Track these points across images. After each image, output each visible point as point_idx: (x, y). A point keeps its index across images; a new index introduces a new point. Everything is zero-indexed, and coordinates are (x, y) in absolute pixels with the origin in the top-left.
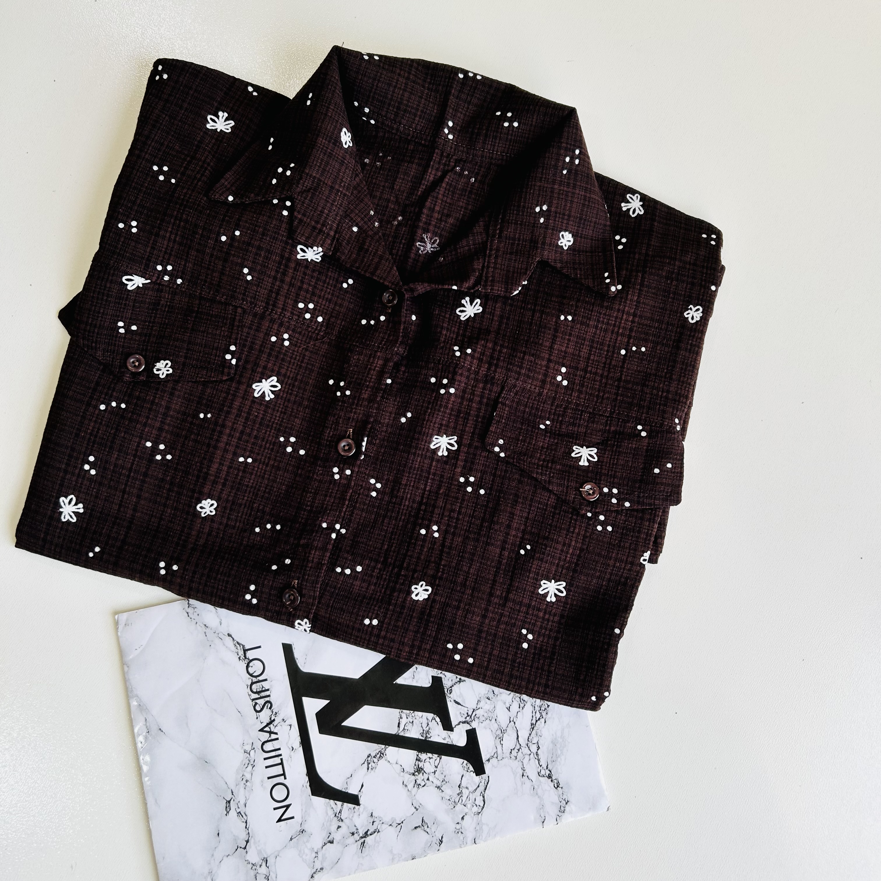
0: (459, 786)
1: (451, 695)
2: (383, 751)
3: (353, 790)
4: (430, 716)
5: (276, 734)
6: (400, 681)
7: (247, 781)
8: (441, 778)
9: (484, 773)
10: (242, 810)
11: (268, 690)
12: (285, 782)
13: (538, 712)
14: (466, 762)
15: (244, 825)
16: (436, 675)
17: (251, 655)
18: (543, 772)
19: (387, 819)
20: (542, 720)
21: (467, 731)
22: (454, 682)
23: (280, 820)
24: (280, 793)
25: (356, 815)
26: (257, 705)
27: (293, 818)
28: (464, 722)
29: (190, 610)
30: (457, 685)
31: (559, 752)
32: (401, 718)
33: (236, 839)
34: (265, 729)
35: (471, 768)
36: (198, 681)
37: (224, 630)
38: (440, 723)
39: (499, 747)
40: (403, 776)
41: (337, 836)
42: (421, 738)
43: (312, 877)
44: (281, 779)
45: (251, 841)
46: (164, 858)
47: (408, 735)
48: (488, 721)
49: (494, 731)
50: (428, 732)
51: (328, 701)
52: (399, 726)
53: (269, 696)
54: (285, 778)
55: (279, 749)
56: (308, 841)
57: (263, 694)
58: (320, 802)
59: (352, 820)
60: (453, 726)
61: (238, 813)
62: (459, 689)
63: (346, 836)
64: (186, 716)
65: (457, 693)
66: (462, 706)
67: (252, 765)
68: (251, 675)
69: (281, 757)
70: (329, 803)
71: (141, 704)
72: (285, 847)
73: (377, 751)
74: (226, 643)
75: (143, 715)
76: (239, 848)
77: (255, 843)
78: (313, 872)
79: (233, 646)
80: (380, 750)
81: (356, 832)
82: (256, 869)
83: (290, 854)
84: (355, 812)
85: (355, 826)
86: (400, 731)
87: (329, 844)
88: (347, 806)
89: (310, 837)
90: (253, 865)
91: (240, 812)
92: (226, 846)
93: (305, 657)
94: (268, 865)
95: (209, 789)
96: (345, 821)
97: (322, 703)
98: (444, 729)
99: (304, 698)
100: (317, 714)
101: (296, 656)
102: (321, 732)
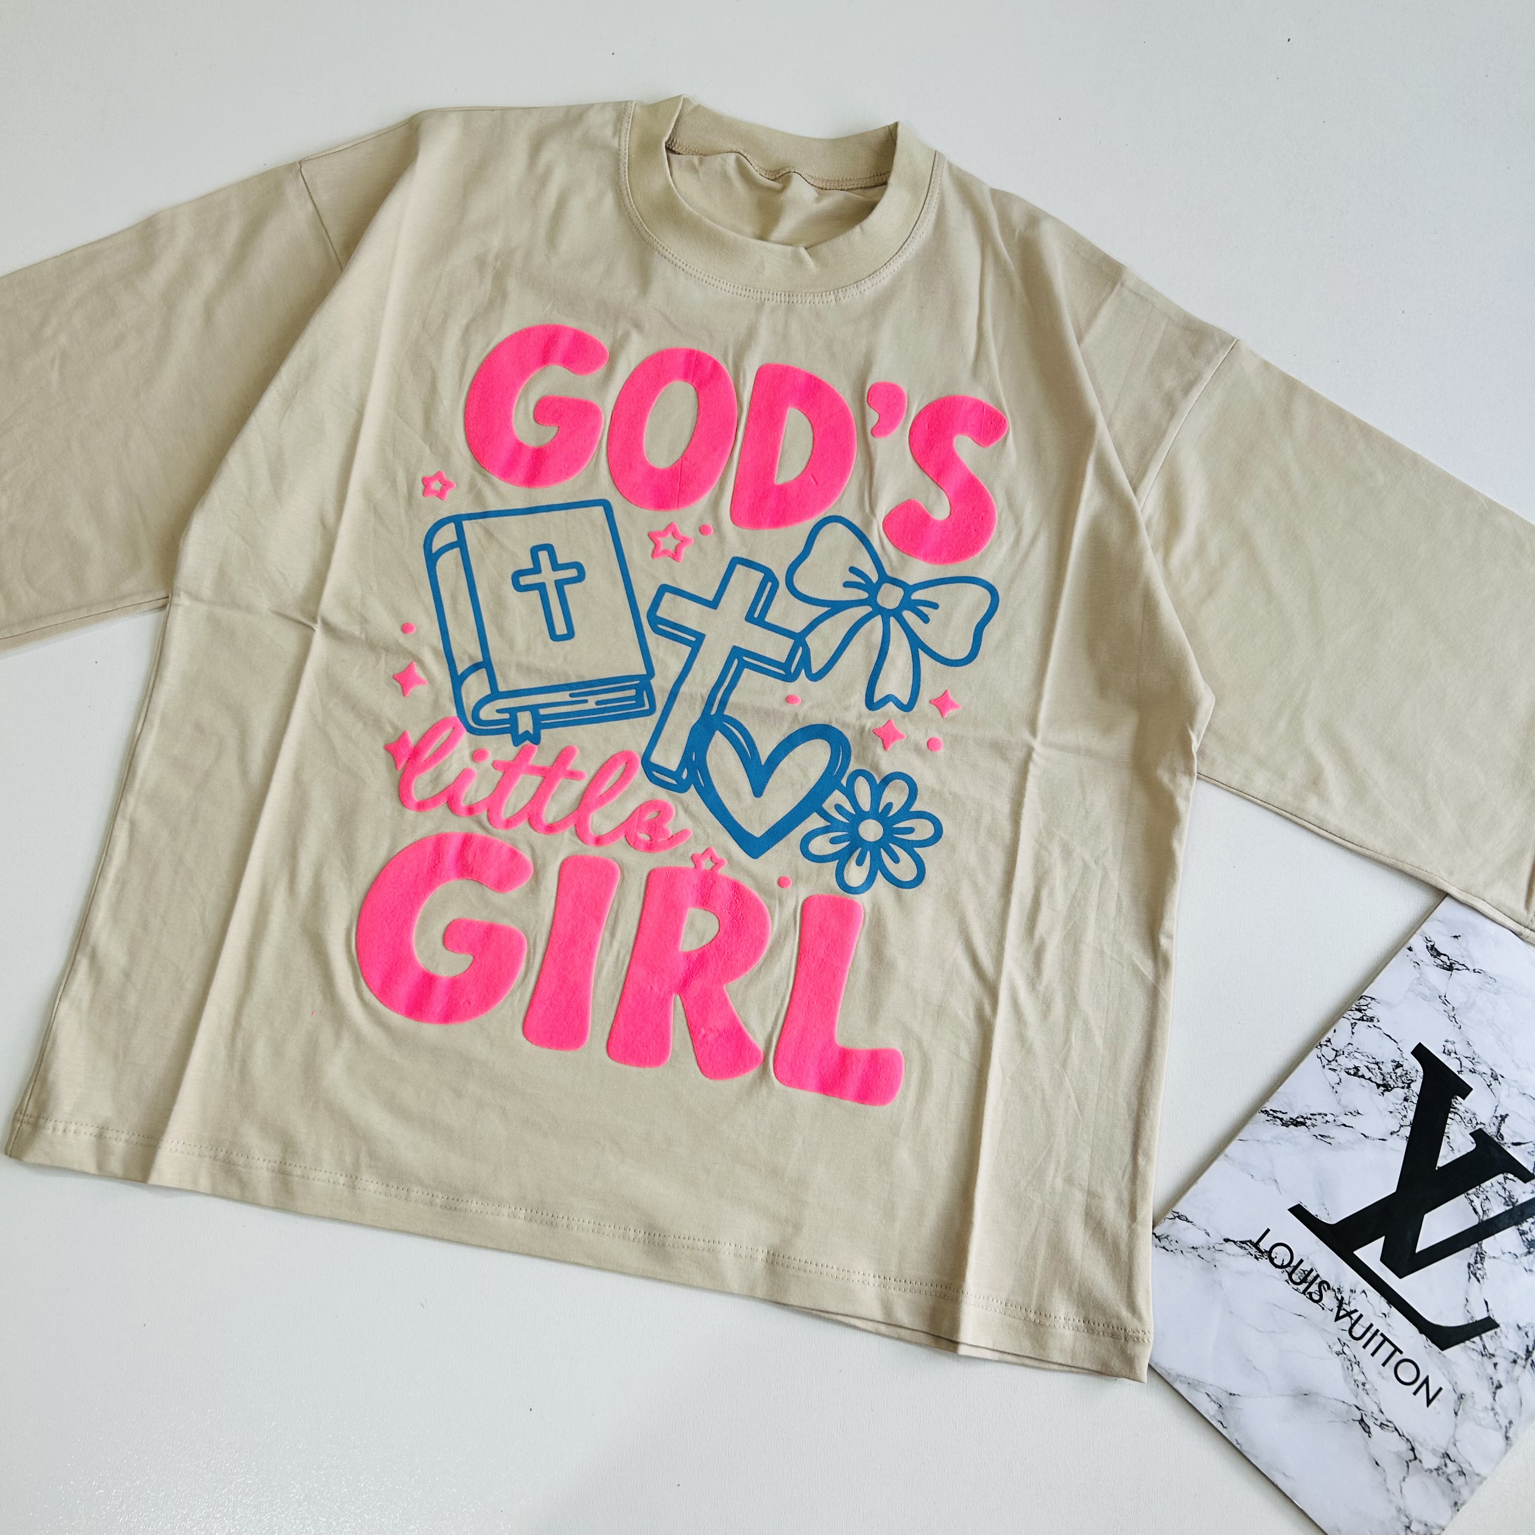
1: (1505, 1141)
2: (1479, 1250)
3: (1480, 1315)
4: (1500, 1177)
5: (1356, 1311)
6: (1441, 1163)
7: (1364, 1384)
10: (1382, 1419)
11: (1312, 1270)
12: (1404, 1356)
15: (1396, 1433)
16: (1473, 1130)
17: (1265, 1245)
22: (1497, 1124)
23: (1429, 1402)
24: (1407, 1373)
25: (1503, 1339)
26: (1313, 1295)
27: (1440, 1389)
29: (1164, 1243)
30: (1503, 1125)
32: (1472, 1201)
33: (1398, 1455)
36: (1231, 1313)
37: (1216, 1239)
38: (1515, 1179)
40: (1521, 1263)
41: (1500, 1376)
42: (1508, 1208)
43: (1507, 1438)
44: (1397, 1357)
45: (1417, 1446)
46: (1339, 1530)
47: (1492, 1215)
50: (1510, 1197)
51: (1383, 1238)
52: (1476, 1212)
53: (1318, 1276)
54: (1401, 1352)
55: (1371, 1325)
56: (1474, 1403)
57: (1310, 1278)
58: (1455, 1352)
59: (1502, 1347)
61: (1380, 1426)
62: (1509, 1127)
63: (1510, 1369)
64: (1248, 1360)
65: (1509, 1134)
66: (1524, 1143)
67: (1355, 1363)
68: (1282, 1267)
69: (1379, 1333)
70: (1466, 1346)
71: (1190, 1381)
72: (1456, 1426)
73: (1474, 1255)
74: (1230, 1252)
75: (1201, 1392)
76: (1409, 1463)
77: (1421, 1445)
78: (1504, 1433)
79: (1239, 1249)
80: (1476, 1251)
81: (1515, 1357)
82: (1443, 1473)
83: (1467, 1430)
84: (1499, 1337)
85: (1511, 1352)
86: (1481, 1217)
87: (1499, 1391)
88: (1487, 1336)
89: (1473, 1397)
90: (1437, 1469)
91: (1382, 1423)
92: (1394, 1470)
93: (1323, 1207)
94: (1452, 1459)
95: (1330, 1422)
96: (1496, 1353)
97: (1378, 1244)
98: (1525, 1182)
99: (1355, 1253)
100: (1382, 1260)
101: (1313, 1213)
102: (1401, 1276)
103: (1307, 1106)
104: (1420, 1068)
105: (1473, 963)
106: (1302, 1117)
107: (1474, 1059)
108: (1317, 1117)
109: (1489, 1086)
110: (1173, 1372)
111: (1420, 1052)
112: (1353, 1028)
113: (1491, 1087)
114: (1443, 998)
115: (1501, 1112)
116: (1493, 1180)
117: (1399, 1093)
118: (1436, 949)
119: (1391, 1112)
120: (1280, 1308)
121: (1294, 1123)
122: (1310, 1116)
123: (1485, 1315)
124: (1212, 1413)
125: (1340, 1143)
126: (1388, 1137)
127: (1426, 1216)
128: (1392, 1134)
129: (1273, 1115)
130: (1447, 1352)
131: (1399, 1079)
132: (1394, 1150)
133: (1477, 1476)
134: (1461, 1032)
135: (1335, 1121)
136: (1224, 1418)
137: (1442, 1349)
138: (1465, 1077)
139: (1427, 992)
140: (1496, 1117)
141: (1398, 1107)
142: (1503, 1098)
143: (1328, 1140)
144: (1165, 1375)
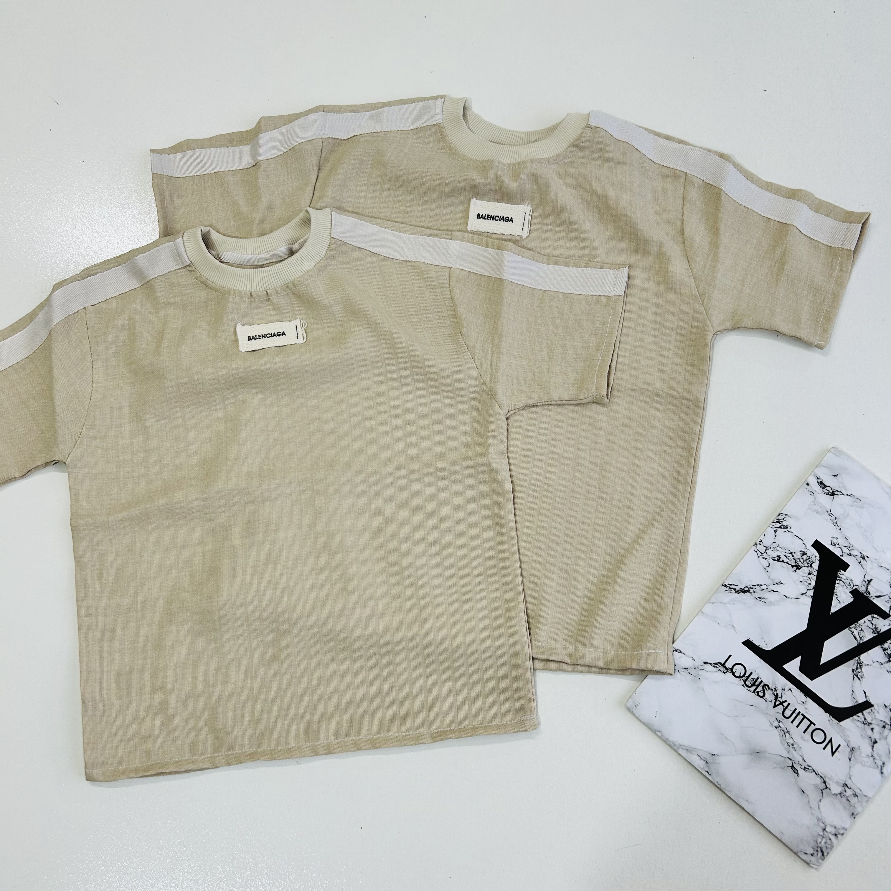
1: (870, 595)
2: (859, 661)
3: (861, 700)
4: (869, 617)
5: (786, 701)
6: (833, 610)
7: (793, 745)
10: (805, 765)
11: (758, 678)
12: (816, 727)
15: (814, 773)
16: (852, 590)
17: (729, 665)
22: (866, 585)
23: (833, 753)
24: (819, 737)
25: (876, 713)
26: (759, 693)
27: (840, 745)
30: (869, 586)
32: (853, 632)
33: (816, 786)
34: (777, 704)
36: (710, 706)
37: (699, 662)
38: (878, 617)
40: (884, 667)
41: (876, 736)
42: (875, 635)
43: (882, 773)
44: (812, 727)
45: (827, 780)
46: (782, 833)
47: (865, 640)
50: (876, 628)
51: (800, 657)
52: (856, 639)
53: (762, 681)
54: (814, 724)
55: (796, 709)
56: (861, 753)
57: (757, 683)
58: (847, 723)
59: (876, 719)
60: (888, 612)
61: (804, 769)
62: (873, 587)
63: (882, 732)
64: (722, 734)
65: (873, 590)
66: (883, 596)
67: (787, 732)
68: (740, 677)
69: (801, 713)
70: (853, 719)
71: (688, 748)
72: (850, 767)
73: (856, 664)
74: (707, 670)
75: (694, 754)
76: (823, 791)
77: (830, 779)
78: (880, 770)
79: (713, 668)
80: (856, 662)
81: (884, 724)
82: (844, 796)
83: (857, 769)
84: (874, 713)
85: (881, 721)
86: (859, 642)
87: (875, 745)
88: (866, 712)
89: (860, 749)
90: (840, 794)
91: (805, 768)
92: (813, 795)
93: (763, 640)
94: (849, 787)
95: (773, 768)
96: (872, 722)
97: (798, 660)
98: (885, 619)
99: (784, 666)
100: (801, 670)
101: (757, 644)
102: (812, 679)
103: (750, 580)
104: (817, 554)
105: (846, 490)
106: (747, 587)
107: (850, 547)
108: (756, 587)
109: (860, 563)
110: (677, 744)
111: (817, 545)
112: (775, 533)
113: (861, 563)
114: (829, 512)
115: (868, 578)
116: (865, 619)
117: (806, 570)
118: (823, 484)
119: (801, 582)
120: (740, 702)
121: (743, 591)
122: (752, 587)
124: (702, 767)
125: (771, 602)
126: (800, 597)
127: (826, 642)
128: (802, 594)
129: (729, 587)
130: (842, 723)
131: (805, 562)
132: (803, 604)
133: (865, 797)
134: (841, 532)
135: (767, 588)
136: (709, 769)
137: (840, 721)
138: (845, 559)
139: (820, 510)
140: (865, 581)
141: (805, 578)
142: (868, 570)
143: (764, 600)
144: (673, 745)
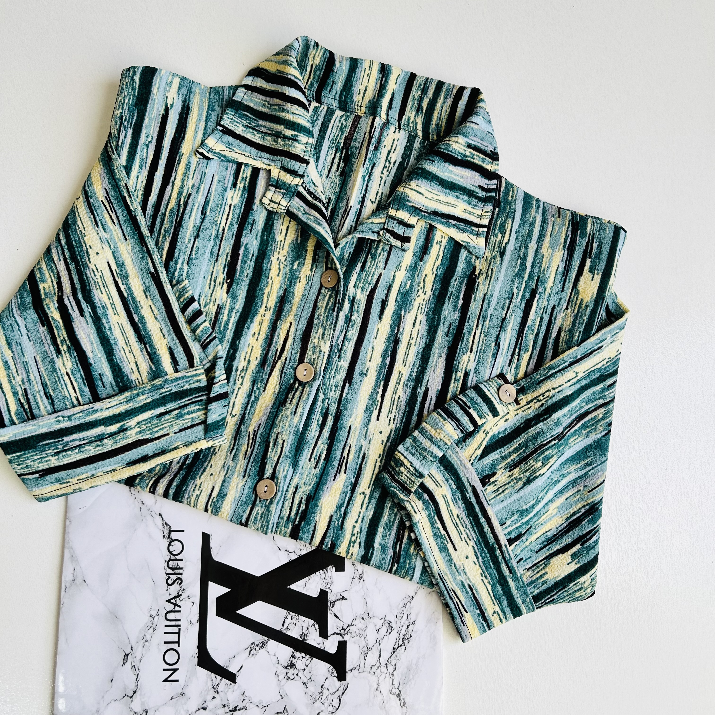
0: (322, 687)
1: (332, 609)
2: (265, 642)
3: (233, 669)
4: (312, 622)
5: (180, 607)
6: (294, 587)
7: (146, 641)
8: (309, 676)
9: (345, 680)
10: (137, 664)
11: (182, 568)
12: (178, 649)
13: (401, 640)
14: (332, 667)
15: (136, 677)
16: (324, 589)
17: (174, 536)
18: (394, 691)
19: (256, 700)
20: (403, 647)
21: (339, 642)
22: (337, 598)
23: (166, 680)
24: (171, 657)
25: (231, 690)
26: (170, 579)
27: (177, 681)
28: (338, 634)
30: (339, 601)
31: (411, 677)
32: (287, 618)
33: (125, 688)
35: (335, 674)
36: (125, 547)
37: (157, 509)
38: (318, 630)
39: (362, 661)
40: (277, 667)
41: (210, 705)
42: (299, 638)
44: (175, 646)
45: (138, 693)
47: (289, 633)
48: (358, 637)
49: (361, 647)
50: (306, 635)
51: (230, 590)
52: (283, 625)
53: (181, 574)
54: (179, 646)
55: (179, 620)
56: (185, 704)
57: (177, 571)
58: (203, 673)
59: (226, 694)
60: (329, 635)
61: (132, 666)
62: (341, 606)
63: (218, 707)
64: (109, 575)
65: (338, 608)
66: (340, 619)
67: (154, 628)
68: (170, 553)
69: (179, 627)
70: (210, 675)
71: (73, 556)
72: (165, 704)
73: (261, 641)
74: (156, 521)
75: (73, 565)
76: (126, 696)
77: (141, 695)
79: (161, 524)
80: (263, 641)
81: (227, 705)
83: (168, 711)
84: (230, 688)
85: (228, 700)
86: (283, 629)
87: (202, 710)
88: (225, 681)
89: (188, 700)
91: (134, 666)
92: (116, 691)
93: (219, 548)
95: (113, 640)
96: (220, 693)
97: (224, 590)
98: (321, 636)
99: (210, 583)
100: (218, 598)
101: (212, 545)
102: (217, 614)
110: (71, 544)
113: (353, 579)
115: (345, 595)
116: (307, 619)
120: (149, 569)
123: (235, 672)
124: (67, 580)
126: (283, 550)
128: (286, 550)
130: (199, 669)
132: (279, 558)
136: (70, 587)
137: (199, 665)
138: (347, 563)
140: (341, 595)
142: (353, 590)
144: (66, 541)
